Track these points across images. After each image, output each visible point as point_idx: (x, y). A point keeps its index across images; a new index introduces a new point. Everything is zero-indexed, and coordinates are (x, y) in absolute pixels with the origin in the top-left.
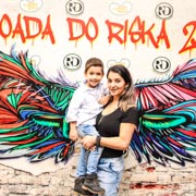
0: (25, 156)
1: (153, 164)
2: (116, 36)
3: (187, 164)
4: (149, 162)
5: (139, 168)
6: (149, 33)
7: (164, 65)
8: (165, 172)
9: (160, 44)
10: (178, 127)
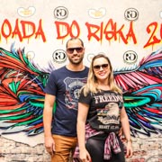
2: (94, 35)
3: (152, 135)
6: (120, 32)
9: (128, 41)
10: (144, 106)
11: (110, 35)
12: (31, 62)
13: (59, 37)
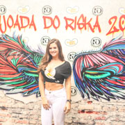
0: (20, 92)
1: (91, 99)
2: (70, 26)
3: (111, 100)
4: (89, 98)
5: (83, 101)
6: (89, 24)
7: (98, 42)
8: (98, 104)
9: (95, 30)
10: (106, 78)
11: (81, 26)
12: (26, 45)
13: (45, 27)
